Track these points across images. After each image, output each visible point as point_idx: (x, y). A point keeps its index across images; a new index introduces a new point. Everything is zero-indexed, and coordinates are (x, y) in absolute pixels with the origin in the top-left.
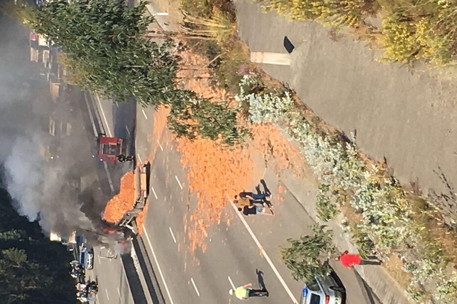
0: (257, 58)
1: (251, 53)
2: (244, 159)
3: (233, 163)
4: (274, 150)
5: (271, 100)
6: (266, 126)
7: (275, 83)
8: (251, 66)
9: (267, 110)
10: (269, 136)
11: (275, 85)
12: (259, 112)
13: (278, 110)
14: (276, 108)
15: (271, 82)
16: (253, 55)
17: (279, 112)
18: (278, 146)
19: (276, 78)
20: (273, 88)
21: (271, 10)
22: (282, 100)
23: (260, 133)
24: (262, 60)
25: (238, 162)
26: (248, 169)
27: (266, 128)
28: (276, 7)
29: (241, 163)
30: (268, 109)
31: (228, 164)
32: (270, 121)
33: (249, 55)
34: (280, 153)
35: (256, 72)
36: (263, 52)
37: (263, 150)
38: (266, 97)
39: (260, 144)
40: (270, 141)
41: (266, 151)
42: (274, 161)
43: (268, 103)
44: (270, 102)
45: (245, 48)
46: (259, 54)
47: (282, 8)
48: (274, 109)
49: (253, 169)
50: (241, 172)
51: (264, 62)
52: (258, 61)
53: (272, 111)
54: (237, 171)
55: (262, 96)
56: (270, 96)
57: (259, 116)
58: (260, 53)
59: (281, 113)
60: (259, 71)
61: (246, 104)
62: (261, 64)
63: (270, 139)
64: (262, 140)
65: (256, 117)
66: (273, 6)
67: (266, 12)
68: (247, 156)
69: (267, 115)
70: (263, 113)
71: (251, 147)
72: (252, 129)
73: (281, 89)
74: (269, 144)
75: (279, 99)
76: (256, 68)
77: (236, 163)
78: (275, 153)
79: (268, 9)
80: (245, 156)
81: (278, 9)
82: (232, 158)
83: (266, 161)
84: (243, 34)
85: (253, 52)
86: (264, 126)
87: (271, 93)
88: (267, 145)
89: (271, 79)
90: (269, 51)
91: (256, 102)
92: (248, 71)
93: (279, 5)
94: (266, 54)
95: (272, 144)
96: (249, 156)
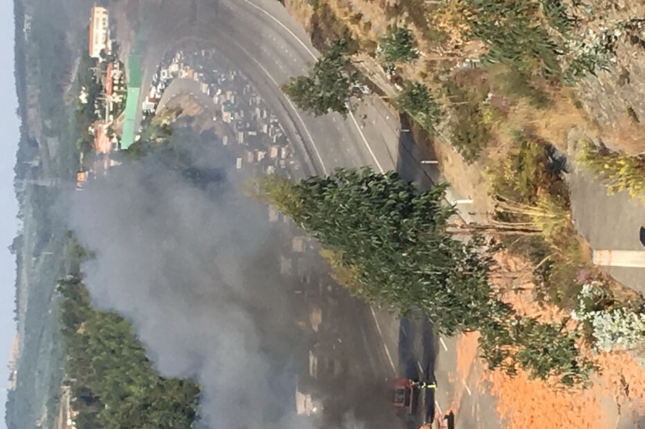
0: (602, 259)
1: (594, 252)
2: (587, 403)
3: (572, 409)
4: (629, 389)
5: (625, 318)
6: (618, 356)
7: (630, 293)
8: (593, 271)
9: (620, 333)
10: (622, 369)
11: (629, 297)
12: (608, 336)
13: (634, 332)
14: (632, 329)
15: (623, 293)
16: (596, 253)
17: (636, 335)
18: (635, 383)
19: (629, 286)
20: (626, 301)
21: (621, 189)
22: (640, 317)
23: (610, 366)
24: (610, 261)
25: (579, 408)
26: (594, 418)
27: (616, 359)
28: (628, 186)
29: (583, 409)
30: (621, 330)
31: (565, 412)
32: (624, 347)
33: (592, 257)
34: (639, 393)
35: (601, 280)
36: (610, 251)
37: (613, 390)
38: (617, 314)
39: (610, 381)
40: (622, 376)
41: (619, 391)
42: (630, 405)
43: (621, 322)
44: (624, 322)
45: (585, 245)
46: (606, 253)
47: (636, 187)
48: (630, 332)
49: (600, 417)
50: (583, 422)
51: (612, 264)
52: (604, 263)
53: (626, 333)
54: (578, 421)
55: (611, 312)
56: (623, 312)
57: (608, 341)
58: (607, 251)
59: (638, 336)
60: (605, 277)
61: (589, 324)
62: (609, 267)
63: (623, 374)
64: (611, 375)
65: (604, 343)
66: (624, 184)
67: (613, 194)
68: (592, 400)
69: (620, 340)
70: (614, 337)
71: (596, 386)
72: (597, 361)
73: (637, 301)
74: (623, 381)
75: (635, 317)
76: (601, 274)
77: (576, 409)
78: (631, 393)
79: (615, 189)
80: (588, 399)
81: (630, 189)
82: (571, 403)
83: (619, 405)
84: (581, 225)
85: (597, 250)
86: (615, 356)
87: (624, 309)
88: (619, 383)
89: (624, 289)
90: (619, 248)
91: (602, 321)
92: (589, 279)
93: (632, 182)
94: (614, 252)
95: (627, 381)
96: (595, 399)
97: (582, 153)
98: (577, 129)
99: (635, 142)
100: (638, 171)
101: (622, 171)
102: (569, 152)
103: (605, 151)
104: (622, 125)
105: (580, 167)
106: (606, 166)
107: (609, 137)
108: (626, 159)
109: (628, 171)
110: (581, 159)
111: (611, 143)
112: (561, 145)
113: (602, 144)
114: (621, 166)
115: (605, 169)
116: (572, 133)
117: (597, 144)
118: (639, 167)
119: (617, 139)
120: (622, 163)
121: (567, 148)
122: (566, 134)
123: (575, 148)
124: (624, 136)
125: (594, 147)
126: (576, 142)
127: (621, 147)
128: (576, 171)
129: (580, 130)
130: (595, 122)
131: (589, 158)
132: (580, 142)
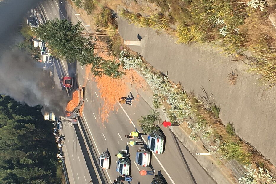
0: (127, 43)
2: (123, 84)
3: (118, 86)
4: (135, 80)
5: (133, 60)
7: (135, 53)
8: (124, 46)
10: (133, 75)
11: (135, 54)
12: (128, 65)
14: (135, 63)
17: (136, 65)
18: (136, 78)
19: (135, 51)
20: (133, 55)
22: (137, 60)
23: (129, 74)
25: (121, 85)
26: (125, 88)
27: (131, 71)
28: (134, 22)
30: (132, 63)
31: (116, 87)
32: (133, 68)
33: (124, 42)
34: (137, 81)
35: (127, 49)
36: (129, 41)
37: (130, 80)
38: (131, 59)
39: (129, 78)
41: (132, 81)
42: (135, 85)
44: (133, 61)
45: (122, 39)
46: (128, 41)
49: (126, 88)
50: (122, 90)
53: (133, 64)
54: (120, 89)
55: (129, 58)
56: (132, 58)
57: (128, 67)
60: (127, 48)
61: (123, 62)
62: (129, 45)
64: (130, 76)
65: (127, 66)
67: (130, 24)
69: (132, 66)
70: (130, 65)
71: (125, 79)
72: (125, 72)
73: (137, 55)
74: (133, 78)
75: (136, 60)
76: (126, 47)
77: (119, 86)
78: (135, 82)
79: (131, 23)
80: (123, 83)
82: (118, 84)
83: (132, 85)
84: (121, 33)
85: (125, 40)
86: (130, 71)
87: (133, 57)
88: (132, 78)
89: (133, 52)
90: (132, 40)
91: (127, 61)
92: (123, 49)
93: (135, 21)
94: (130, 41)
95: (134, 78)
96: (125, 83)
97: (121, 12)
98: (120, 5)
99: (136, 9)
100: (137, 18)
101: (133, 18)
102: (118, 12)
103: (128, 12)
104: (133, 4)
105: (120, 16)
106: (128, 16)
107: (129, 8)
108: (134, 14)
109: (134, 17)
110: (121, 14)
111: (130, 10)
112: (115, 10)
113: (127, 10)
114: (132, 16)
115: (128, 17)
116: (118, 6)
117: (125, 10)
118: (137, 17)
119: (131, 9)
120: (133, 15)
121: (117, 11)
122: (117, 7)
123: (119, 11)
124: (133, 8)
125: (125, 11)
126: (120, 9)
127: (133, 11)
128: (120, 17)
129: (121, 6)
130: (125, 3)
131: (123, 14)
132: (121, 9)
